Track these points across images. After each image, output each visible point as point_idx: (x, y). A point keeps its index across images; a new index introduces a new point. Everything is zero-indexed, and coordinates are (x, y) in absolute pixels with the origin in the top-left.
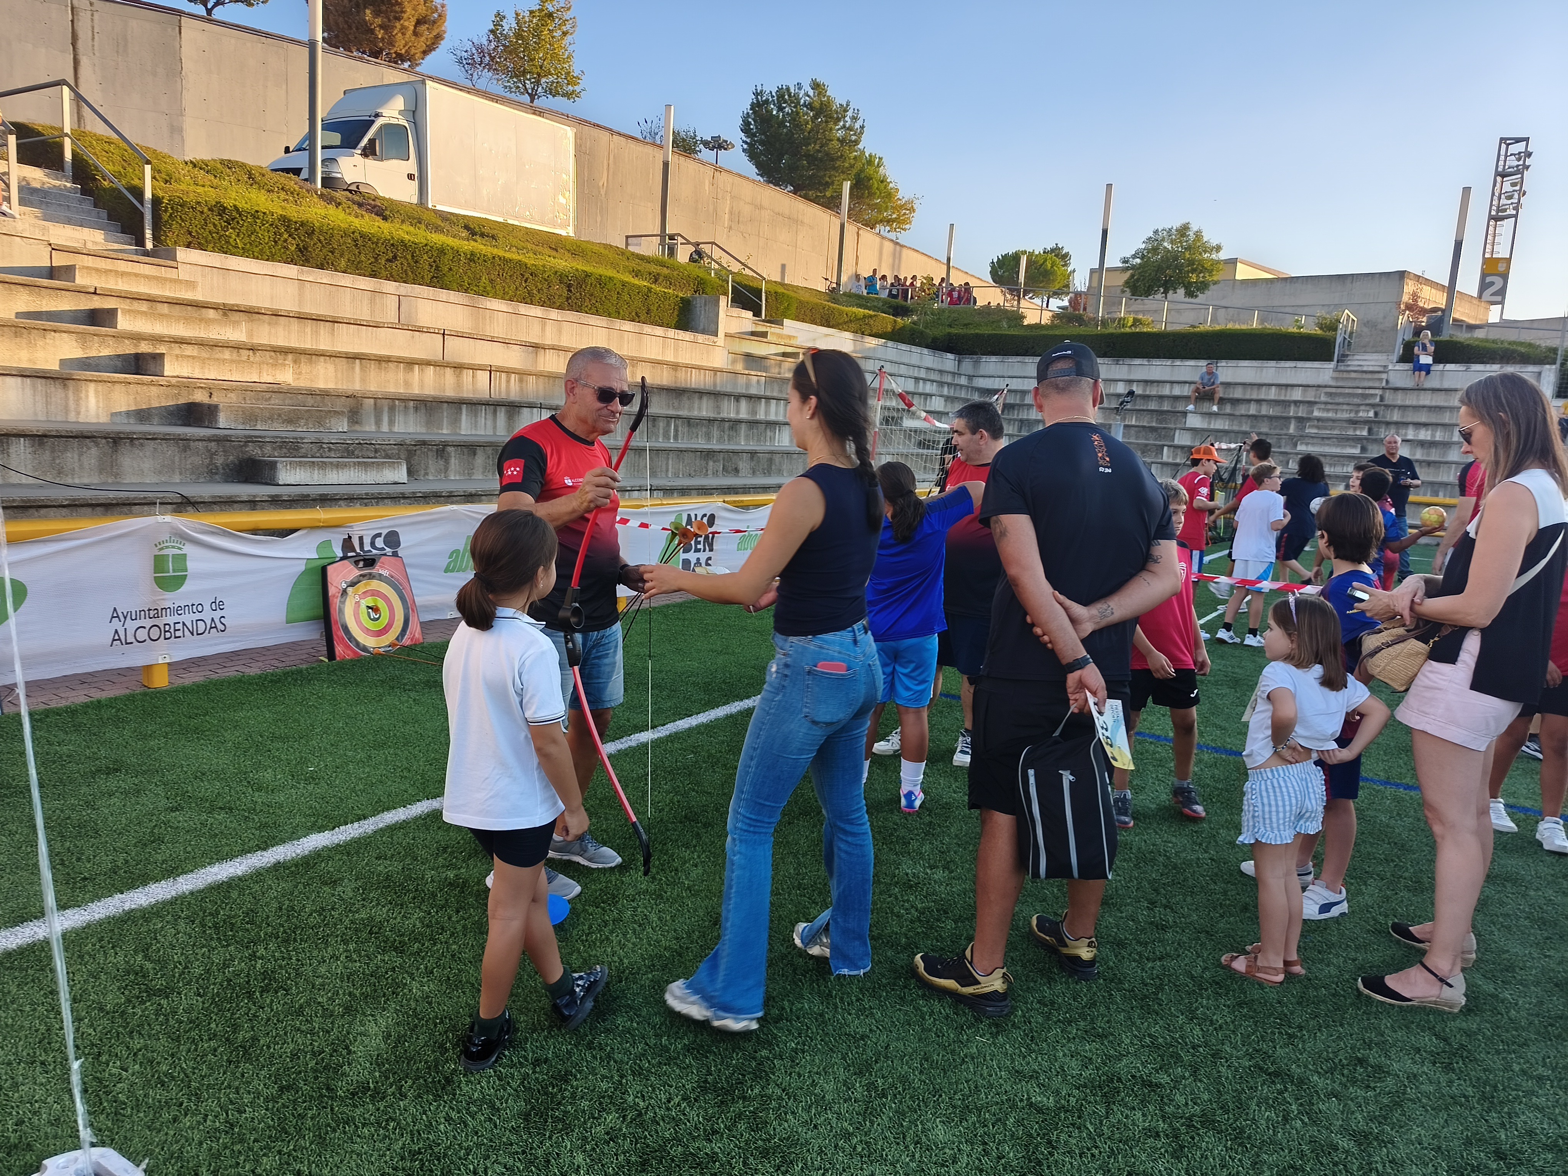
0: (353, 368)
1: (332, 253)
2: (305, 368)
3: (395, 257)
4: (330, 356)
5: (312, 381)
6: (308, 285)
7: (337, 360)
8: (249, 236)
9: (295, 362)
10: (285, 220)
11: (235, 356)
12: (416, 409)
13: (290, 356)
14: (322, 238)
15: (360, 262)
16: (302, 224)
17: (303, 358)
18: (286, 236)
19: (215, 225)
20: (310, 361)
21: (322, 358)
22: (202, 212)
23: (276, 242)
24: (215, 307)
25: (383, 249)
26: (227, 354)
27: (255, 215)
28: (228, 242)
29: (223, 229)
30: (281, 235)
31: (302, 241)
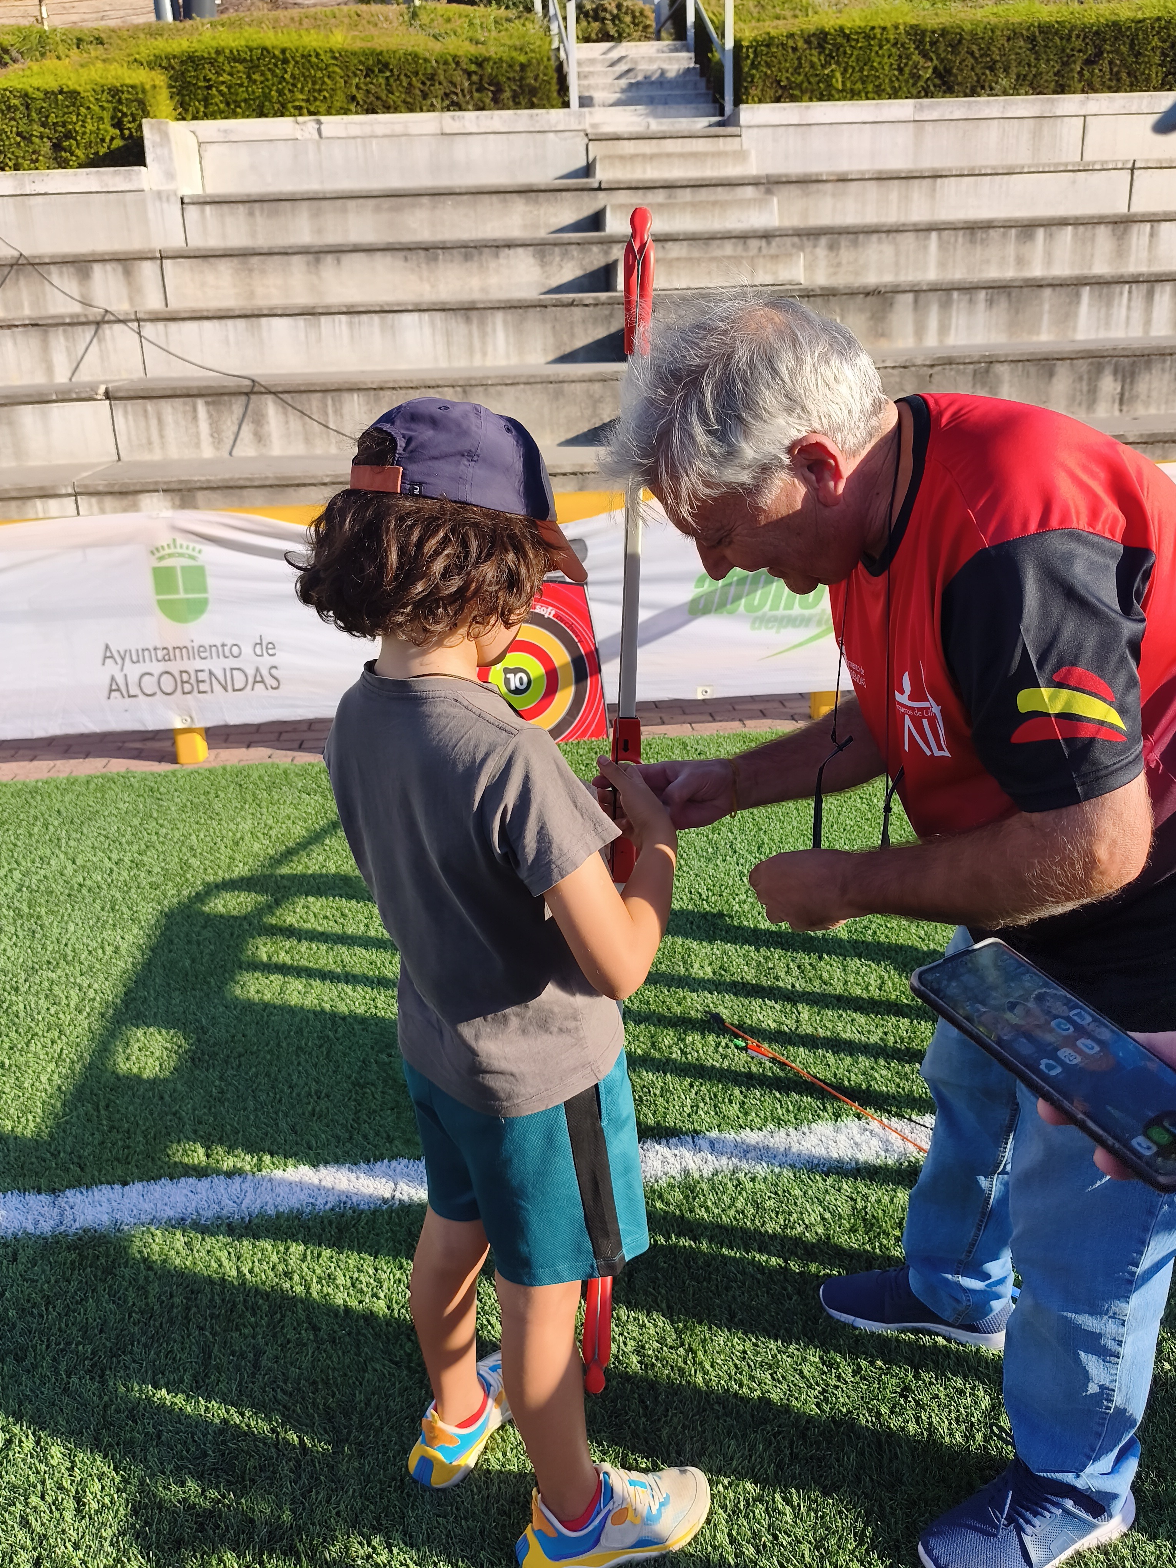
0: (926, 247)
1: (992, 69)
2: (846, 254)
3: (1099, 54)
4: (888, 232)
5: (857, 274)
6: (929, 127)
7: (900, 237)
8: (861, 70)
9: (831, 247)
10: (917, 34)
11: (740, 249)
12: (990, 302)
13: (823, 241)
14: (975, 48)
15: (1039, 74)
16: (944, 32)
17: (844, 241)
18: (916, 57)
19: (812, 66)
20: (855, 244)
21: (874, 237)
22: (795, 49)
23: (901, 70)
24: (755, 183)
25: (1078, 44)
26: (729, 248)
27: (868, 35)
28: (830, 86)
29: (823, 67)
30: (908, 58)
31: (942, 61)
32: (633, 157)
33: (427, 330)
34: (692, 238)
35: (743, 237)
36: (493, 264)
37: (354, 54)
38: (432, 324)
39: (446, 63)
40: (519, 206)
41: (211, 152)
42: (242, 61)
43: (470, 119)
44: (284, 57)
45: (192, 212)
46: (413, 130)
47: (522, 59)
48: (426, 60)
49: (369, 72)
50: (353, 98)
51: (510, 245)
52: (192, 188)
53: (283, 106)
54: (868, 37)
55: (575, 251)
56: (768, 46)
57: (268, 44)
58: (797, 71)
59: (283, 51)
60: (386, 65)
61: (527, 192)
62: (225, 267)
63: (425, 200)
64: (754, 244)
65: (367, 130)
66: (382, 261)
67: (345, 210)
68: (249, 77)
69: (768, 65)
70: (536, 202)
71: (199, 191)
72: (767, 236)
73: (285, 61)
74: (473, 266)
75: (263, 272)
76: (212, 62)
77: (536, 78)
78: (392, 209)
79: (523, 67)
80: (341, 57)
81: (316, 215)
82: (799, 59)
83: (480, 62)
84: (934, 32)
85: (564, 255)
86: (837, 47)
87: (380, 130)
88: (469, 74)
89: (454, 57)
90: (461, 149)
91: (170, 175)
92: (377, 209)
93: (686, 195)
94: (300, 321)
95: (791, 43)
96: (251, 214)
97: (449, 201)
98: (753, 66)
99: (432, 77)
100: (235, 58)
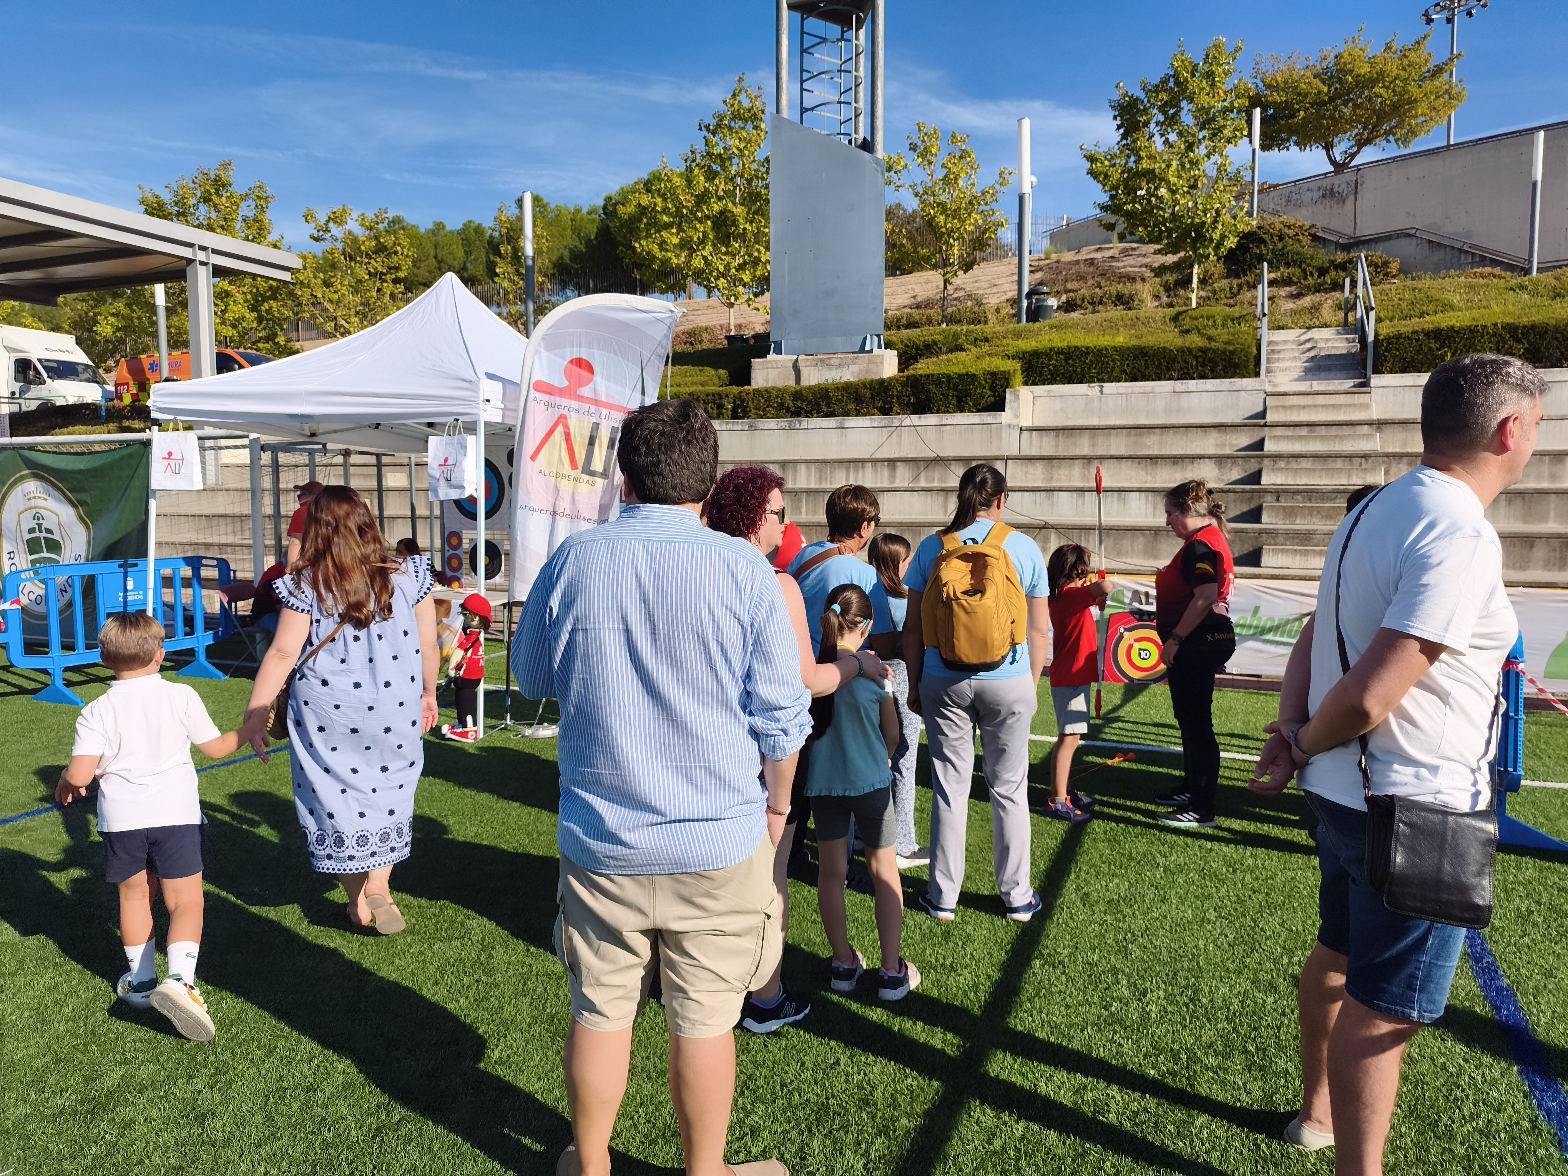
10: (1512, 328)
16: (1533, 327)
24: (1370, 423)
26: (1339, 464)
29: (1438, 350)
30: (1505, 343)
31: (1530, 344)
32: (1292, 407)
33: (1143, 501)
34: (1316, 456)
35: (1350, 457)
36: (1190, 467)
37: (1128, 348)
38: (1147, 498)
39: (1183, 351)
40: (1214, 435)
41: (1039, 402)
42: (1062, 353)
43: (1192, 384)
44: (1087, 351)
45: (1026, 434)
46: (1157, 390)
47: (1231, 348)
48: (1171, 351)
49: (1136, 357)
50: (1125, 371)
51: (1201, 457)
52: (1026, 421)
53: (1084, 376)
54: (1472, 331)
55: (1240, 461)
56: (1398, 339)
57: (1079, 344)
58: (1418, 352)
59: (1087, 348)
60: (1146, 354)
61: (1220, 427)
62: (1039, 465)
63: (1157, 430)
64: (1357, 461)
65: (1130, 390)
66: (1125, 464)
67: (1109, 435)
68: (1066, 362)
69: (1397, 349)
70: (1225, 432)
71: (1030, 424)
72: (1366, 456)
73: (1088, 353)
74: (1178, 467)
75: (1059, 467)
76: (1047, 354)
77: (1239, 358)
78: (1136, 435)
79: (1232, 353)
80: (1120, 351)
81: (1092, 437)
82: (1420, 346)
83: (1203, 350)
84: (1525, 327)
85: (1233, 464)
86: (1449, 338)
87: (1137, 390)
88: (1196, 357)
89: (1188, 348)
90: (1185, 400)
91: (1017, 416)
92: (1129, 435)
93: (1323, 431)
94: (1075, 494)
95: (1415, 336)
96: (1057, 436)
97: (1172, 431)
98: (1386, 350)
99: (1174, 360)
100: (1060, 352)
